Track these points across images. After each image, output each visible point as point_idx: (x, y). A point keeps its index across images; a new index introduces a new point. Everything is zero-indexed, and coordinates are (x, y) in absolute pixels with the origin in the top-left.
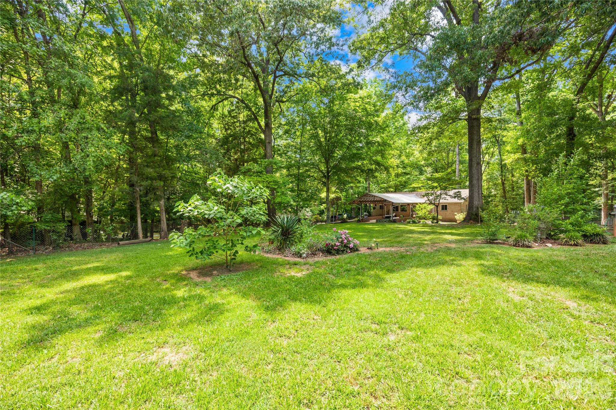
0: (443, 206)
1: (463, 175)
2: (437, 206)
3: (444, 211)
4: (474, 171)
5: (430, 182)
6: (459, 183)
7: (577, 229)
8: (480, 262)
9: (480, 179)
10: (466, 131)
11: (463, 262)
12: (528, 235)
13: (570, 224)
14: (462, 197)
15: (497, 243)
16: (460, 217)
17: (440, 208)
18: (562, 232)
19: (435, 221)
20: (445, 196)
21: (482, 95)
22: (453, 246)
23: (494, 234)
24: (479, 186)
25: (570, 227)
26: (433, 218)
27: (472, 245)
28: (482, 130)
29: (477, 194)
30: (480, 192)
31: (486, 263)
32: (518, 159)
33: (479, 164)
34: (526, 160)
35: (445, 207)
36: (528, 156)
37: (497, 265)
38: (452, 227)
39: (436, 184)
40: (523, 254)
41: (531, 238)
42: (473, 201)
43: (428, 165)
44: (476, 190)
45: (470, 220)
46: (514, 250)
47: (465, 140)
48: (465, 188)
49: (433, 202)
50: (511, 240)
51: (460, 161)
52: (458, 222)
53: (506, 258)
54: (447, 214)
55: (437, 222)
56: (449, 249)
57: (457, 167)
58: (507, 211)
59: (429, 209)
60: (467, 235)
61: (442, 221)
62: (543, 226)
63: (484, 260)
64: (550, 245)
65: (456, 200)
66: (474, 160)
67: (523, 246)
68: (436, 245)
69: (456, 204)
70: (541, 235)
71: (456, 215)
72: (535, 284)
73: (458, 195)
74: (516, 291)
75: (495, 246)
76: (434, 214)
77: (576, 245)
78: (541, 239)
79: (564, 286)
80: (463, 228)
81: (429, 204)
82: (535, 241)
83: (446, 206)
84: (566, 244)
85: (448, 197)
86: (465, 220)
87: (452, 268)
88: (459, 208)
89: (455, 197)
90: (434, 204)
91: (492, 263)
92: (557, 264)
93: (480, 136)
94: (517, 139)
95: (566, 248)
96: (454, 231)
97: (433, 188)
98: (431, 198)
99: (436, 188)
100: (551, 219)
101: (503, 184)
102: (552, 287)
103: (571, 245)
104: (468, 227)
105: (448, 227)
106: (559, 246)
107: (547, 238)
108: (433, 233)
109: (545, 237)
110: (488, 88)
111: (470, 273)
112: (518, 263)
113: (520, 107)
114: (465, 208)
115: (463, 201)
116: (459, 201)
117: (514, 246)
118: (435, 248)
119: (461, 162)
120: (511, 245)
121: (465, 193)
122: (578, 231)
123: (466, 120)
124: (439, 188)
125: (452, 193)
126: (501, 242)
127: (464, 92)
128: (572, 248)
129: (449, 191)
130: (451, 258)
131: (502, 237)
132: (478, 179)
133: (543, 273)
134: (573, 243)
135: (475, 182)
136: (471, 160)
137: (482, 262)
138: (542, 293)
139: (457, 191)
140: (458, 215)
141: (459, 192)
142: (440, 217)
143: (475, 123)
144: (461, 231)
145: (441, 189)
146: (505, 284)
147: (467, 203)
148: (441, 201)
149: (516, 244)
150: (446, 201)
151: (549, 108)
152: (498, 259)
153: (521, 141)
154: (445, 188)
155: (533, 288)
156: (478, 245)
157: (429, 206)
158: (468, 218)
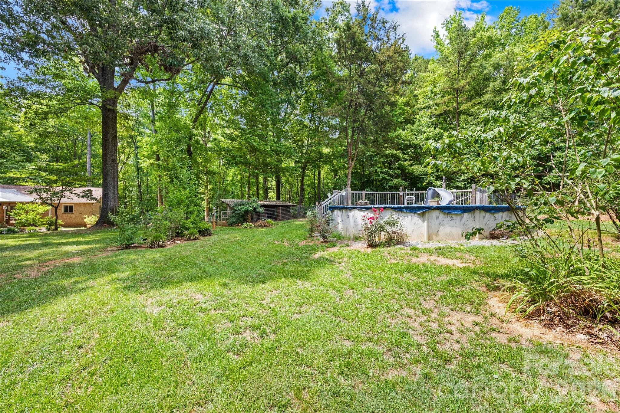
0: (66, 207)
1: (97, 171)
2: (56, 208)
3: (69, 214)
4: (109, 168)
5: (43, 174)
6: (89, 180)
7: (195, 226)
8: (113, 276)
9: (115, 178)
10: (100, 120)
11: (90, 283)
12: (162, 235)
13: (191, 222)
14: (94, 197)
15: (134, 247)
16: (91, 220)
17: (61, 210)
18: (186, 229)
19: (53, 228)
20: (69, 194)
21: (118, 87)
22: (77, 260)
23: (130, 238)
24: (114, 185)
25: (191, 225)
26: (50, 224)
27: (105, 255)
28: (118, 125)
29: (112, 194)
30: (116, 192)
31: (121, 275)
32: (153, 164)
33: (115, 161)
34: (159, 166)
35: (69, 209)
36: (160, 162)
37: (134, 274)
38: (79, 234)
39: (54, 178)
40: (159, 255)
41: (164, 238)
42: (108, 201)
43: (42, 151)
44: (111, 189)
45: (104, 223)
46: (150, 252)
47: (98, 130)
48: (98, 186)
49: (49, 202)
50: (148, 243)
51: (91, 154)
52: (88, 226)
53: (143, 264)
54: (73, 217)
55: (56, 229)
56: (71, 266)
57: (88, 160)
58: (142, 213)
59: (41, 211)
60: (98, 242)
61: (65, 226)
62: (173, 226)
63: (119, 272)
64: (178, 242)
65: (85, 200)
66: (109, 155)
67: (159, 246)
68: (48, 264)
69: (85, 204)
70: (172, 234)
71: (85, 218)
72: (171, 286)
73: (88, 195)
74: (155, 301)
75: (131, 251)
76: (51, 217)
77: (195, 239)
78: (172, 237)
79: (193, 281)
80: (93, 233)
81: (42, 204)
82: (168, 240)
83: (71, 207)
84: (189, 239)
85: (73, 196)
86: (98, 224)
87: (72, 297)
88: (91, 210)
89: (83, 197)
90: (51, 204)
91: (128, 273)
92: (185, 259)
93: (116, 132)
94: (152, 145)
95: (189, 242)
96: (81, 239)
97: (50, 182)
98: (44, 195)
99: (56, 182)
100: (179, 219)
101: (139, 186)
102: (184, 284)
103: (192, 240)
104: (101, 232)
105: (73, 234)
106: (185, 242)
107: (176, 236)
108: (45, 245)
109: (174, 235)
110: (125, 82)
111: (99, 295)
112: (155, 266)
113: (154, 117)
114: (98, 209)
115: (94, 202)
116: (88, 202)
117: (150, 247)
118: (46, 270)
119: (94, 156)
120: (147, 247)
121: (98, 192)
122: (196, 228)
123: (100, 107)
124: (59, 183)
125: (79, 190)
126: (137, 245)
127: (98, 74)
128: (193, 242)
129: (75, 187)
130: (72, 280)
131: (138, 240)
132: (114, 178)
133: (176, 271)
134: (193, 238)
135: (110, 180)
136: (105, 155)
137: (117, 275)
138: (178, 294)
139: (87, 189)
140: (88, 218)
141: (89, 190)
142: (60, 222)
143: (111, 115)
144: (91, 238)
145: (63, 185)
146: (143, 296)
147: (101, 204)
148: (63, 200)
149: (152, 246)
150: (69, 201)
151: (176, 125)
152: (134, 267)
153: (155, 148)
154: (69, 185)
155: (170, 292)
156: (113, 253)
157: (41, 207)
158: (101, 221)
